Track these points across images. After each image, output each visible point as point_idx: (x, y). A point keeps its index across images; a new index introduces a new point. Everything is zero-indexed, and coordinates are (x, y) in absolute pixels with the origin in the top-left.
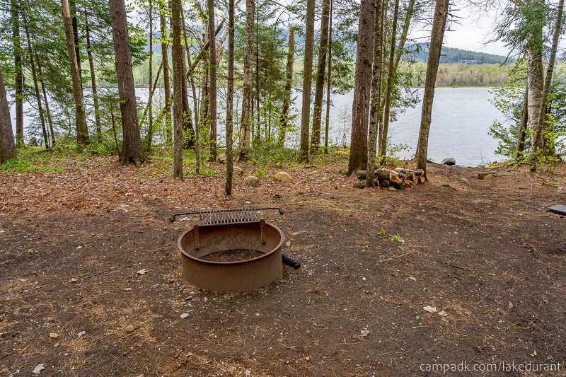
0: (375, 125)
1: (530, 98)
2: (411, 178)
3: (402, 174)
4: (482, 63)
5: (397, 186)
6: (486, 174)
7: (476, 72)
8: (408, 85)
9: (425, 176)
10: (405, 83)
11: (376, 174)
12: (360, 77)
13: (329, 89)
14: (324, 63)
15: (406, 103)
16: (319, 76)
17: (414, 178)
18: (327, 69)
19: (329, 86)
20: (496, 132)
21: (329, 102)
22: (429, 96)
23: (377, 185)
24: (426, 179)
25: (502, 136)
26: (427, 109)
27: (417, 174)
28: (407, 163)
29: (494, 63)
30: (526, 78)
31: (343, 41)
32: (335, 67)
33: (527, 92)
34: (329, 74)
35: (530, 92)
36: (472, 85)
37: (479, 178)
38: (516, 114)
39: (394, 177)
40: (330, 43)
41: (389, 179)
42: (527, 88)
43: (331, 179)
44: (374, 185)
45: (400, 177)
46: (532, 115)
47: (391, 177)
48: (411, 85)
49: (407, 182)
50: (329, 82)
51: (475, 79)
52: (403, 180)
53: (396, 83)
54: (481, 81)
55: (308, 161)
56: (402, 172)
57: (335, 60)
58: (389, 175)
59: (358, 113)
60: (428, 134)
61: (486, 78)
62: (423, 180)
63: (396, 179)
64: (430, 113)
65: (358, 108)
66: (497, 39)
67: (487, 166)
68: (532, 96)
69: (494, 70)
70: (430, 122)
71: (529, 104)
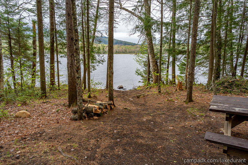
0: (80, 79)
1: (150, 58)
2: (106, 108)
3: (101, 106)
4: (126, 45)
5: (98, 115)
6: (140, 96)
7: (124, 48)
8: (99, 53)
9: (114, 104)
10: (98, 52)
11: (84, 110)
12: (70, 48)
13: (57, 55)
14: (53, 41)
15: (99, 62)
16: (51, 48)
17: (108, 107)
18: (55, 44)
19: (57, 53)
20: (138, 73)
21: (58, 62)
22: (111, 59)
23: (85, 118)
24: (115, 106)
25: (140, 74)
26: (111, 66)
27: (109, 105)
28: (102, 92)
29: (129, 45)
30: (147, 50)
31: (63, 30)
32: (60, 44)
33: (148, 56)
34: (57, 47)
35: (150, 56)
36: (123, 53)
37: (137, 98)
38: (145, 65)
39: (96, 110)
40: (56, 30)
41: (93, 112)
42: (148, 54)
43: (57, 112)
44: (83, 118)
45: (100, 108)
46: (152, 66)
47: (94, 111)
48: (100, 53)
49: (104, 110)
50: (57, 52)
51: (124, 51)
52: (102, 110)
53: (93, 52)
54: (126, 52)
55: (46, 97)
56: (100, 104)
57: (60, 40)
58: (92, 110)
59: (70, 69)
60: (113, 80)
61: (127, 50)
62: (113, 107)
63: (97, 111)
64: (113, 68)
65: (70, 66)
66: (134, 34)
67: (136, 88)
68: (151, 58)
69: (130, 48)
70: (113, 74)
71: (150, 61)
